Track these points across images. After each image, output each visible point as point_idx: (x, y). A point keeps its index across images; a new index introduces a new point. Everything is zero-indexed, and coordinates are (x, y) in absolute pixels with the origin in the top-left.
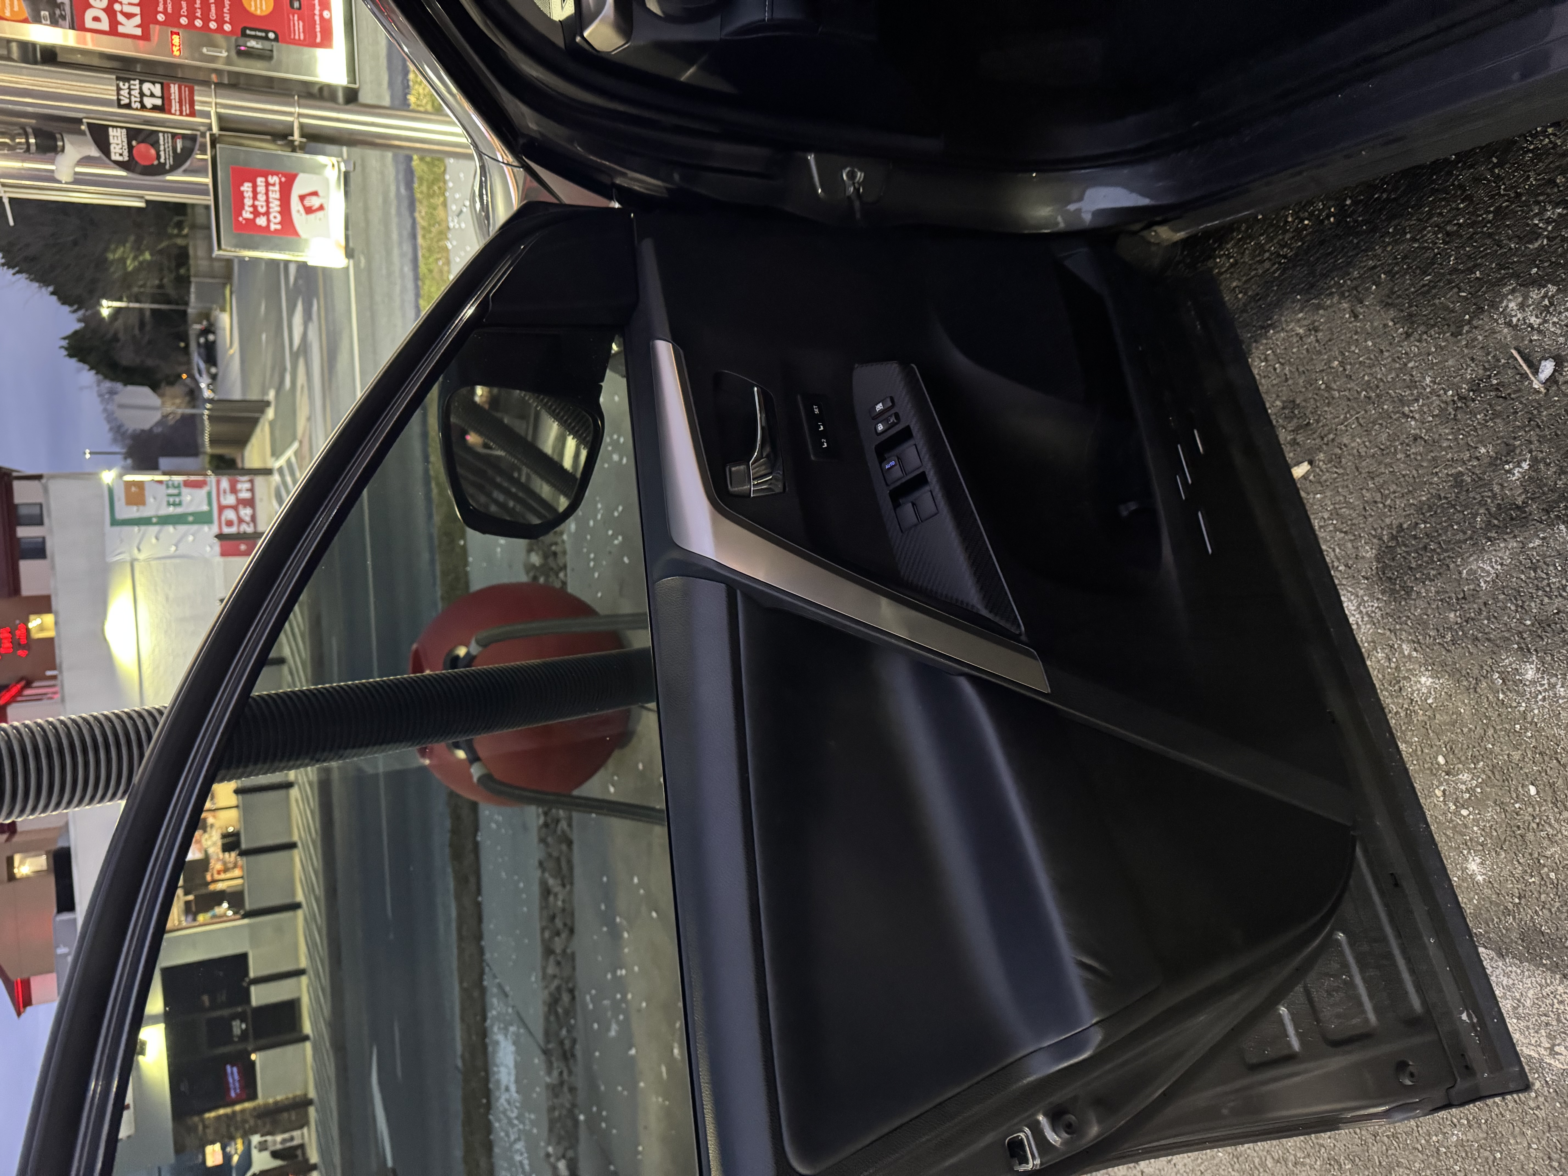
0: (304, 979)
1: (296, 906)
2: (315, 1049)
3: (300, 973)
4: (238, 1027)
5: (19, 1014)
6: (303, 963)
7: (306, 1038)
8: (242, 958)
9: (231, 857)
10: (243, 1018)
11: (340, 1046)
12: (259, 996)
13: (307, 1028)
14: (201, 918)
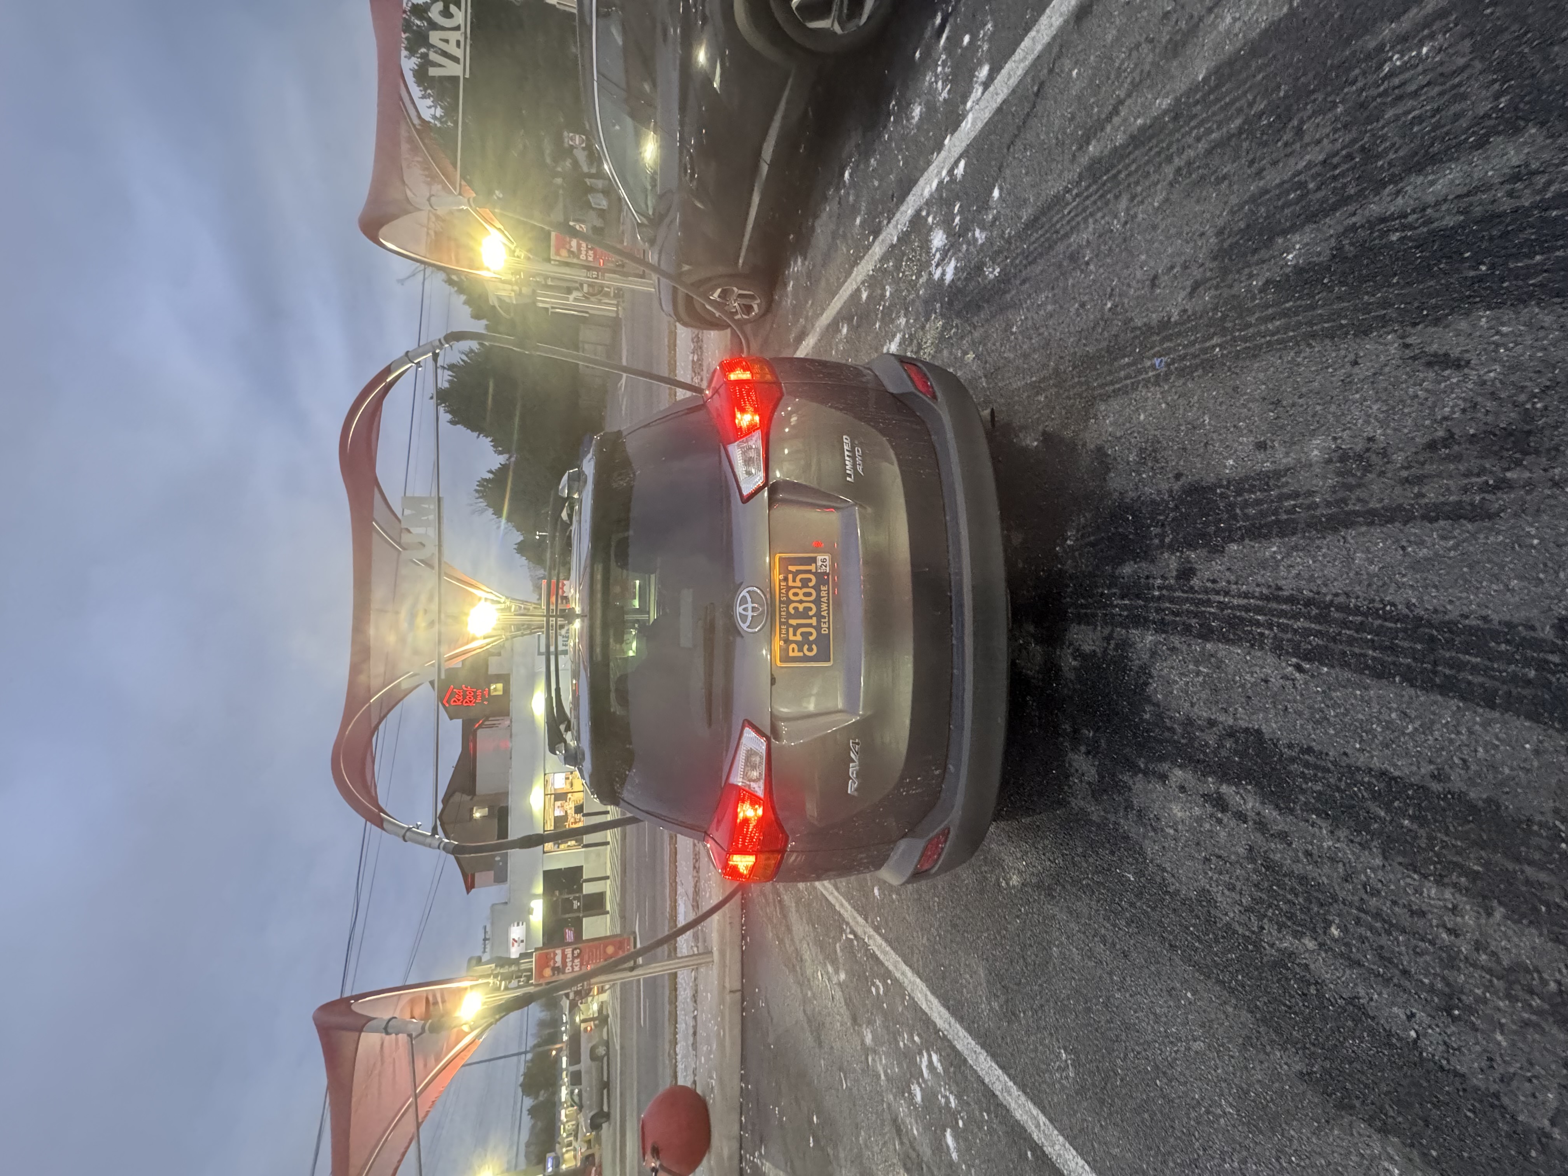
0: (608, 881)
1: (607, 843)
2: (612, 919)
3: (607, 878)
4: (576, 904)
5: (468, 892)
6: (608, 873)
7: (608, 913)
8: (580, 868)
9: (578, 816)
10: (578, 899)
11: (623, 917)
12: (588, 889)
13: (608, 908)
14: (562, 846)
